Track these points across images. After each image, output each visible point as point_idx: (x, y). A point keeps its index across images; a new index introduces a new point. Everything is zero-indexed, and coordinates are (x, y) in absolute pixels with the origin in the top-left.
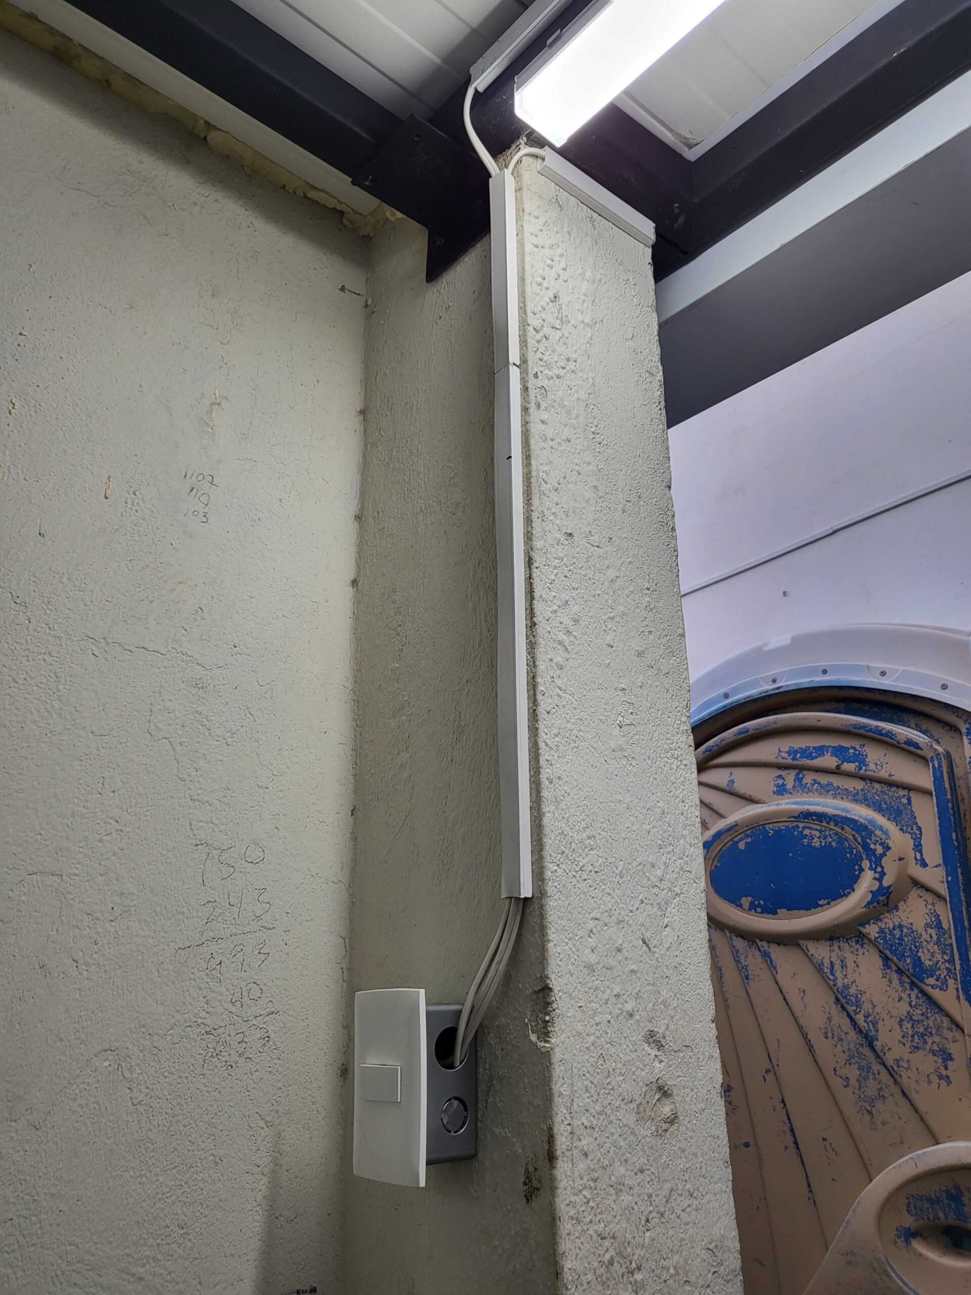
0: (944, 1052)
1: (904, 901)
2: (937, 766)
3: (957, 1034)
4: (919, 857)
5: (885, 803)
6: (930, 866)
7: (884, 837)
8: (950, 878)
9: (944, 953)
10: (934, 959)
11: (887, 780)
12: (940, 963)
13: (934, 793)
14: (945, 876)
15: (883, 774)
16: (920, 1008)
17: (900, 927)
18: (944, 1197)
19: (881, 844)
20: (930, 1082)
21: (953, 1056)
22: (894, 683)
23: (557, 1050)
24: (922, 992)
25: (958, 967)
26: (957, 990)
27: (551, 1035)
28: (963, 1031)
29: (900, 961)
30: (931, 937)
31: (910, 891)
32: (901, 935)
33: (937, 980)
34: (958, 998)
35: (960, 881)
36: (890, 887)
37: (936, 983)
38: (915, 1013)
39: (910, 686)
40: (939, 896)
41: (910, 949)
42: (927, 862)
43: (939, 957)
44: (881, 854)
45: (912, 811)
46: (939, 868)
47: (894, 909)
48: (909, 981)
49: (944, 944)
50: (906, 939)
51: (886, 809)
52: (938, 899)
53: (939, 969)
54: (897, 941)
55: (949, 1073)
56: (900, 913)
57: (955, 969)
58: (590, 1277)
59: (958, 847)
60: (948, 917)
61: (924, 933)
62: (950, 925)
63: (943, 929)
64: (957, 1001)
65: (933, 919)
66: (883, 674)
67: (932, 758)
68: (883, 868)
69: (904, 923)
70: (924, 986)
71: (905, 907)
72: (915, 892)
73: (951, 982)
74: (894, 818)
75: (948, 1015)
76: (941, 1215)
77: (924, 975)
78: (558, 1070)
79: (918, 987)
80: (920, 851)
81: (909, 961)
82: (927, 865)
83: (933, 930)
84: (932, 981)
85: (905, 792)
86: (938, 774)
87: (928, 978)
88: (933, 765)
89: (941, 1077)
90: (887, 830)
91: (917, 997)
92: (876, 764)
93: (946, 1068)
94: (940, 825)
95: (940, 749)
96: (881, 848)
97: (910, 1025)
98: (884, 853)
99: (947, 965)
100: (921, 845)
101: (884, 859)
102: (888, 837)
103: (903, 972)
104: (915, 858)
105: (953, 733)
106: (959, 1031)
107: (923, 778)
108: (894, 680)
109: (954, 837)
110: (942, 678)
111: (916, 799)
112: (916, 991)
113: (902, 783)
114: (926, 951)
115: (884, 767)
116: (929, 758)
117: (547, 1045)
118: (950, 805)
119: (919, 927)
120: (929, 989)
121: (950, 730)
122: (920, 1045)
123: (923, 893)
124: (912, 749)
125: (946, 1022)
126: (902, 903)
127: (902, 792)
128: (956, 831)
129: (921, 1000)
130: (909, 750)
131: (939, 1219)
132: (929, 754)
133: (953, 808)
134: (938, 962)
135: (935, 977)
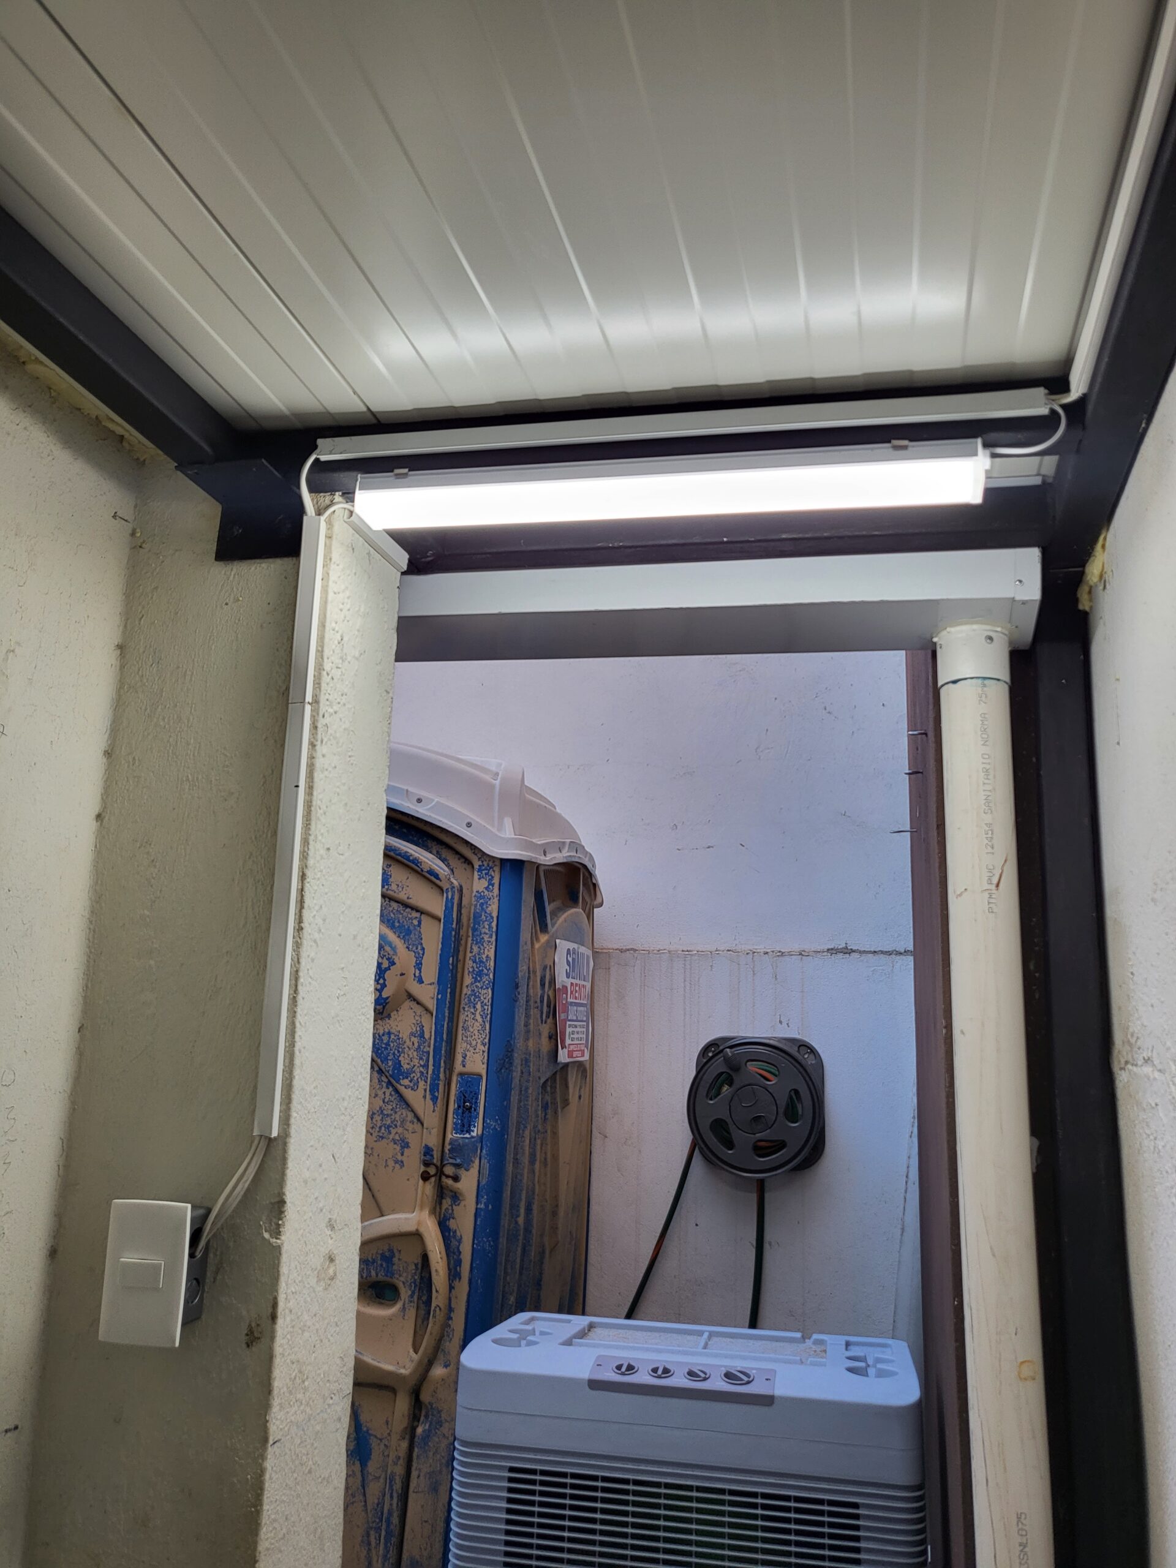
0: (403, 1141)
1: (397, 1011)
2: (450, 897)
3: (417, 1126)
4: (417, 975)
5: (399, 922)
6: (425, 982)
7: (391, 953)
8: (440, 996)
9: (421, 1059)
10: (412, 1064)
11: (403, 901)
12: (416, 1067)
13: (442, 921)
14: (436, 994)
15: (402, 896)
16: (391, 1103)
17: (389, 1033)
18: (379, 1258)
19: (388, 959)
20: (387, 1166)
21: (410, 1145)
22: (428, 814)
23: (285, 1245)
24: (396, 1091)
25: (430, 1072)
26: (425, 1090)
27: (282, 1233)
28: (422, 1124)
29: (382, 1063)
30: (413, 1044)
31: (403, 1002)
32: (389, 1041)
33: (411, 1081)
34: (425, 1097)
35: (448, 1000)
36: (388, 998)
37: (409, 1083)
38: (386, 1108)
39: (441, 819)
40: (427, 1010)
41: (394, 1054)
42: (424, 980)
43: (416, 1062)
44: (385, 968)
45: (420, 932)
46: (433, 986)
47: (386, 1017)
48: (386, 1080)
49: (423, 1051)
50: (392, 1045)
51: (398, 927)
52: (425, 1012)
53: (414, 1072)
54: (384, 1046)
55: (404, 1158)
56: (391, 1022)
57: (427, 1073)
58: (285, 1389)
59: (452, 970)
60: (431, 1028)
61: (408, 1041)
62: (431, 1036)
63: (424, 1038)
64: (423, 1099)
65: (418, 1029)
66: (419, 801)
67: (447, 889)
68: (385, 980)
69: (393, 1031)
70: (398, 1085)
71: (396, 1017)
72: (408, 1003)
73: (422, 1083)
74: (404, 936)
75: (412, 1111)
76: (373, 1273)
77: (401, 1077)
78: (284, 1258)
79: (393, 1086)
80: (420, 970)
81: (390, 1063)
82: (423, 982)
83: (416, 1039)
84: (406, 1082)
85: (418, 915)
86: (450, 904)
87: (403, 1079)
88: (447, 897)
89: (396, 1162)
90: (395, 946)
91: (391, 1094)
92: (398, 885)
93: (402, 1155)
94: (442, 950)
95: (455, 883)
96: (387, 962)
97: (380, 1118)
98: (389, 966)
99: (421, 1069)
100: (421, 964)
101: (388, 972)
102: (395, 953)
103: (383, 1072)
104: (415, 975)
105: (465, 865)
106: (419, 1124)
107: (435, 904)
108: (428, 809)
109: (451, 962)
110: (468, 816)
111: (427, 924)
112: (391, 1089)
113: (417, 907)
114: (406, 1056)
115: (404, 889)
116: (445, 889)
117: (278, 1241)
118: (453, 933)
119: (405, 1035)
120: (402, 1089)
121: (465, 862)
122: (385, 1135)
123: (414, 1004)
124: (433, 878)
125: (410, 1116)
126: (395, 1012)
127: (415, 914)
128: (453, 957)
129: (394, 1097)
130: (430, 878)
131: (371, 1276)
132: (445, 885)
133: (455, 936)
134: (414, 1066)
135: (409, 1079)
